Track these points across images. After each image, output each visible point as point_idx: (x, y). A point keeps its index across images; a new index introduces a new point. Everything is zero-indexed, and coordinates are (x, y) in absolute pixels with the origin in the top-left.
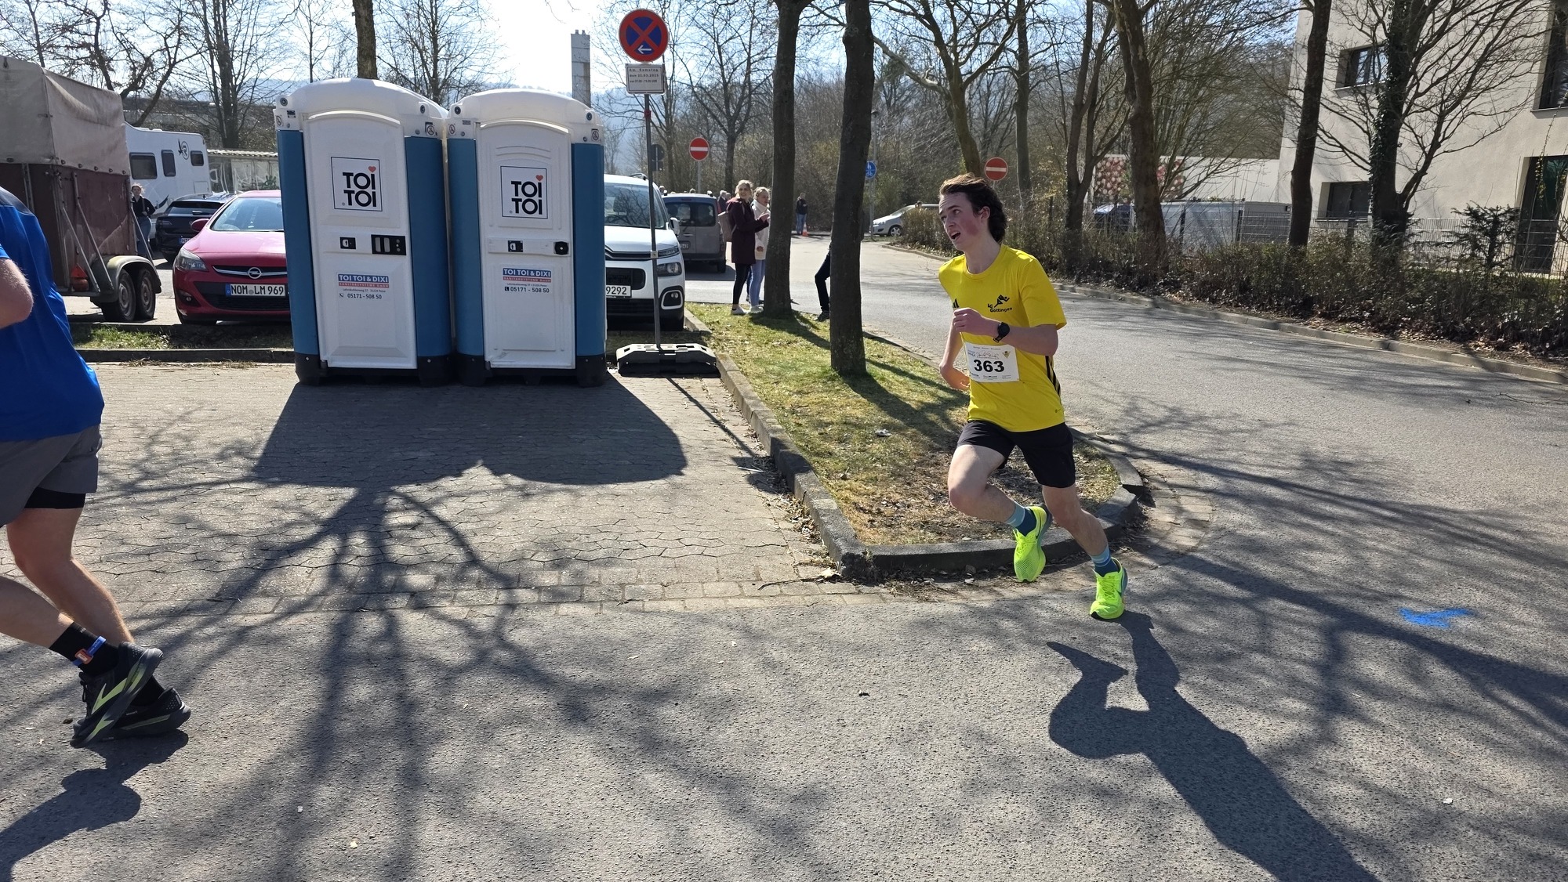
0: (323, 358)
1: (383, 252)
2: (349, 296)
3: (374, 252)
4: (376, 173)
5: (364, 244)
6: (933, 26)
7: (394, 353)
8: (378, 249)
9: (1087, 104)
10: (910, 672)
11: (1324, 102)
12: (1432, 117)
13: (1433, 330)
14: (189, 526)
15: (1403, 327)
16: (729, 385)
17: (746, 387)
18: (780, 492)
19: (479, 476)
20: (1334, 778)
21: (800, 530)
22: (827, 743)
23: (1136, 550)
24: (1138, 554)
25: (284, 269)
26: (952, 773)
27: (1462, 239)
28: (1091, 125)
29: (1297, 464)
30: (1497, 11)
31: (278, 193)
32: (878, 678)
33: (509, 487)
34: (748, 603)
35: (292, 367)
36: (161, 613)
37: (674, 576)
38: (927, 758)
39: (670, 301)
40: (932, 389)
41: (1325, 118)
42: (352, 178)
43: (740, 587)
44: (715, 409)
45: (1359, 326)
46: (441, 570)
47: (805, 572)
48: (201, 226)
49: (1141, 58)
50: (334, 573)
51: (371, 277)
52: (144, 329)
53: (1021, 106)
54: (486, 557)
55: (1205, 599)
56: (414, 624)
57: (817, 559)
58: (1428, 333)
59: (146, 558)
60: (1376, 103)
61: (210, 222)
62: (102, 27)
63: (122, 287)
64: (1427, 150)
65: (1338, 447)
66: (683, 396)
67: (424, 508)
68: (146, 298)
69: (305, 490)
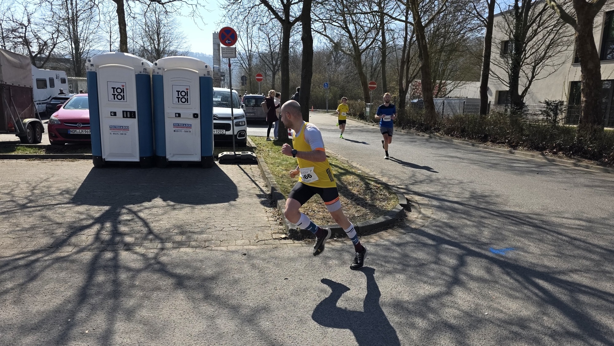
0: (103, 157)
1: (127, 117)
2: (114, 134)
3: (124, 117)
4: (124, 88)
5: (119, 114)
6: (349, 31)
7: (131, 155)
8: (125, 116)
9: (406, 61)
10: (305, 271)
11: (491, 61)
12: (531, 67)
13: (531, 147)
14: (43, 220)
15: (520, 146)
16: (260, 167)
17: (266, 168)
18: (271, 207)
19: (158, 201)
20: (448, 306)
21: (276, 221)
22: (268, 296)
23: (400, 228)
24: (400, 229)
25: (89, 124)
26: (311, 306)
27: (543, 112)
28: (408, 69)
29: (467, 196)
30: (553, 28)
31: (87, 95)
32: (293, 273)
33: (169, 205)
34: (251, 247)
35: (91, 161)
36: (28, 252)
37: (226, 238)
38: (304, 301)
39: (240, 135)
40: (337, 169)
41: (492, 66)
42: (115, 89)
43: (250, 241)
44: (253, 176)
45: (504, 145)
46: (138, 236)
47: (275, 236)
48: (60, 107)
49: (424, 44)
50: (97, 237)
51: (122, 127)
52: (36, 147)
53: (383, 62)
54: (156, 230)
55: (420, 245)
56: (124, 255)
57: (282, 231)
58: (529, 148)
59: (25, 232)
60: (511, 62)
61: (63, 105)
62: (27, 30)
63: (28, 130)
64: (530, 79)
65: (484, 191)
66: (242, 171)
67: (135, 213)
68: (38, 135)
69: (90, 207)
